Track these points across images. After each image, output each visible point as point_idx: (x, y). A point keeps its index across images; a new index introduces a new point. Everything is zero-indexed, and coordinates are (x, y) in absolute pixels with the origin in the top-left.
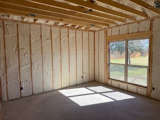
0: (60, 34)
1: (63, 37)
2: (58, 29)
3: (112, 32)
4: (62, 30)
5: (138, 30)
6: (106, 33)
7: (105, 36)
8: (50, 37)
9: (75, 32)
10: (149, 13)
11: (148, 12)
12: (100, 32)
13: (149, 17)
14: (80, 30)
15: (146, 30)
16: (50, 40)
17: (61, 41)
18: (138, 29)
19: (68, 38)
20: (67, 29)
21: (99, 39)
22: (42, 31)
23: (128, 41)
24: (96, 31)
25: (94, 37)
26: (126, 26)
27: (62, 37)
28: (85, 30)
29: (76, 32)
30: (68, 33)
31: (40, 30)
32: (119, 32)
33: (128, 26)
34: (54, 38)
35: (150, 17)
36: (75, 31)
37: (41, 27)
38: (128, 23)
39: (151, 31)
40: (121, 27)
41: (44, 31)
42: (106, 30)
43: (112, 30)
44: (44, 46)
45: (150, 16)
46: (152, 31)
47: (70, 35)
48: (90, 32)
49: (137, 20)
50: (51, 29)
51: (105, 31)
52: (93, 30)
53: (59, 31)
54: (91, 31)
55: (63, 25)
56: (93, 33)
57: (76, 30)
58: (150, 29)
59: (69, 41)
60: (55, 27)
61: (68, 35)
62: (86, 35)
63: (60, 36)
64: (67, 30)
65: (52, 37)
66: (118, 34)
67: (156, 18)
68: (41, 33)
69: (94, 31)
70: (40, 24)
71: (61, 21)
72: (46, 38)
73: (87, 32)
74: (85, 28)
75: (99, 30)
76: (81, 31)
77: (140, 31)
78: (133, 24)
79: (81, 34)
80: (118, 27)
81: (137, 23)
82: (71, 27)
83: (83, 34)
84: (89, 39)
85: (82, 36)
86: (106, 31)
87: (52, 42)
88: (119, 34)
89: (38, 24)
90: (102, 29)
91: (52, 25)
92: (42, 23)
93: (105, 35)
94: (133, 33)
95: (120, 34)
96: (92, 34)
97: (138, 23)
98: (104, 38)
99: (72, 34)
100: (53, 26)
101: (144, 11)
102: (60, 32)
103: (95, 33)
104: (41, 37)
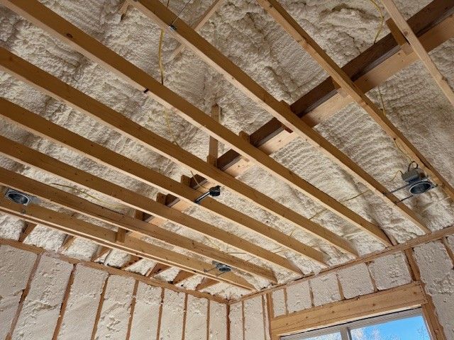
0: (102, 295)
1: (112, 309)
2: (100, 275)
3: (286, 300)
4: (115, 280)
5: (375, 286)
6: (269, 304)
7: (264, 316)
8: (60, 301)
9: (158, 295)
10: (392, 226)
11: (387, 222)
12: (246, 305)
13: (397, 241)
14: (178, 291)
15: (401, 282)
16: (57, 311)
17: (101, 323)
18: (373, 281)
19: (132, 313)
20: (132, 281)
21: (244, 329)
22: (38, 274)
23: (349, 330)
24: (234, 301)
25: (229, 322)
26: (331, 276)
27: (107, 305)
28: (197, 293)
29: (163, 296)
30: (135, 294)
31: (29, 270)
32: (312, 297)
33: (337, 275)
34: (74, 308)
35: (398, 244)
36: (160, 289)
37: (37, 262)
38: (336, 267)
39: (417, 283)
40: (314, 281)
41: (45, 273)
42: (267, 295)
43: (286, 294)
44: (22, 335)
45: (397, 238)
46: (423, 285)
47: (139, 304)
48: (214, 304)
49: (361, 254)
50: (76, 273)
51: (265, 298)
52: (224, 296)
53: (101, 282)
54: (216, 298)
55: (120, 266)
56: (224, 306)
57: (166, 290)
58: (414, 279)
59: (130, 326)
60: (90, 269)
61: (133, 304)
62: (197, 310)
63: (102, 300)
64: (132, 286)
65: (69, 303)
66: (309, 306)
67: (417, 243)
68: (30, 280)
69: (228, 302)
70: (39, 251)
71: (115, 242)
72: (43, 302)
73: (204, 300)
74: (198, 287)
75: (244, 298)
76: (183, 295)
77: (380, 288)
78: (352, 268)
79: (182, 305)
80: (305, 283)
81: (363, 265)
82: (150, 275)
83: (189, 305)
84: (208, 327)
85: (185, 314)
86: (267, 298)
87: (59, 321)
88: (313, 305)
89: (33, 248)
90: (254, 291)
91: (83, 261)
92: (48, 245)
93: (266, 312)
94: (358, 297)
95: (316, 304)
96: (218, 311)
97: (367, 263)
98: (263, 323)
99: (148, 301)
100: (86, 264)
101: (374, 219)
102: (104, 288)
103: (232, 307)
104: (23, 297)
